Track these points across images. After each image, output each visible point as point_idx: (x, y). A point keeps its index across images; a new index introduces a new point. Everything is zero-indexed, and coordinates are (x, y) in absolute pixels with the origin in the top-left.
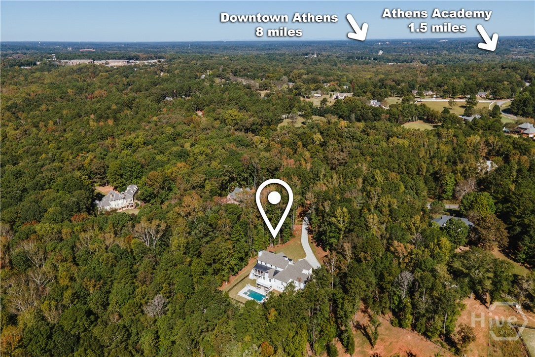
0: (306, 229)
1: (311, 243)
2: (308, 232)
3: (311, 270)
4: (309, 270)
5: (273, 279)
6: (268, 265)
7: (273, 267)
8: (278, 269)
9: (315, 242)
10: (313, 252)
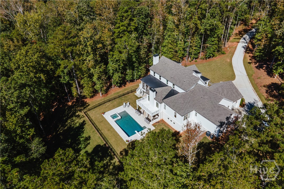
0: (243, 47)
1: (247, 64)
2: (246, 50)
3: (239, 101)
4: (234, 100)
5: (163, 104)
6: (164, 80)
7: (170, 84)
8: (177, 89)
9: (255, 63)
10: (248, 75)
